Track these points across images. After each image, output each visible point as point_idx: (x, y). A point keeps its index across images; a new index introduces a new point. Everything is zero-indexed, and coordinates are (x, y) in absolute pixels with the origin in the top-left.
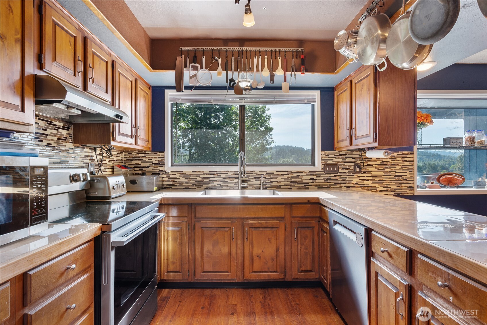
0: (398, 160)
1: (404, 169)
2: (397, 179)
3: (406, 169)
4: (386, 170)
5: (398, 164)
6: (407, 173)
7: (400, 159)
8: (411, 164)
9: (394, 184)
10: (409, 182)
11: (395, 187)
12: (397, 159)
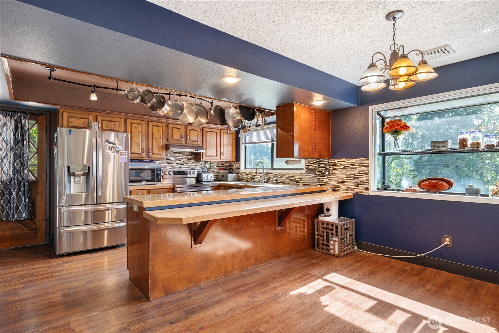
0: (356, 166)
1: (361, 172)
2: (355, 181)
3: (363, 172)
4: (347, 173)
5: (356, 169)
6: (363, 176)
7: (358, 164)
8: (367, 169)
9: (353, 184)
10: (365, 184)
11: (354, 187)
12: (356, 164)
